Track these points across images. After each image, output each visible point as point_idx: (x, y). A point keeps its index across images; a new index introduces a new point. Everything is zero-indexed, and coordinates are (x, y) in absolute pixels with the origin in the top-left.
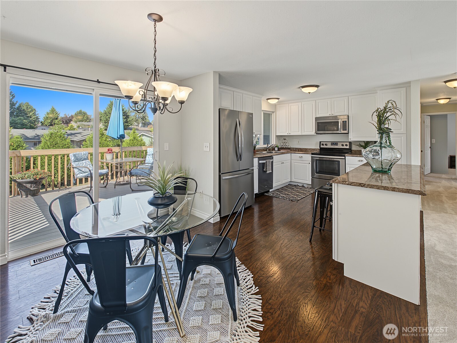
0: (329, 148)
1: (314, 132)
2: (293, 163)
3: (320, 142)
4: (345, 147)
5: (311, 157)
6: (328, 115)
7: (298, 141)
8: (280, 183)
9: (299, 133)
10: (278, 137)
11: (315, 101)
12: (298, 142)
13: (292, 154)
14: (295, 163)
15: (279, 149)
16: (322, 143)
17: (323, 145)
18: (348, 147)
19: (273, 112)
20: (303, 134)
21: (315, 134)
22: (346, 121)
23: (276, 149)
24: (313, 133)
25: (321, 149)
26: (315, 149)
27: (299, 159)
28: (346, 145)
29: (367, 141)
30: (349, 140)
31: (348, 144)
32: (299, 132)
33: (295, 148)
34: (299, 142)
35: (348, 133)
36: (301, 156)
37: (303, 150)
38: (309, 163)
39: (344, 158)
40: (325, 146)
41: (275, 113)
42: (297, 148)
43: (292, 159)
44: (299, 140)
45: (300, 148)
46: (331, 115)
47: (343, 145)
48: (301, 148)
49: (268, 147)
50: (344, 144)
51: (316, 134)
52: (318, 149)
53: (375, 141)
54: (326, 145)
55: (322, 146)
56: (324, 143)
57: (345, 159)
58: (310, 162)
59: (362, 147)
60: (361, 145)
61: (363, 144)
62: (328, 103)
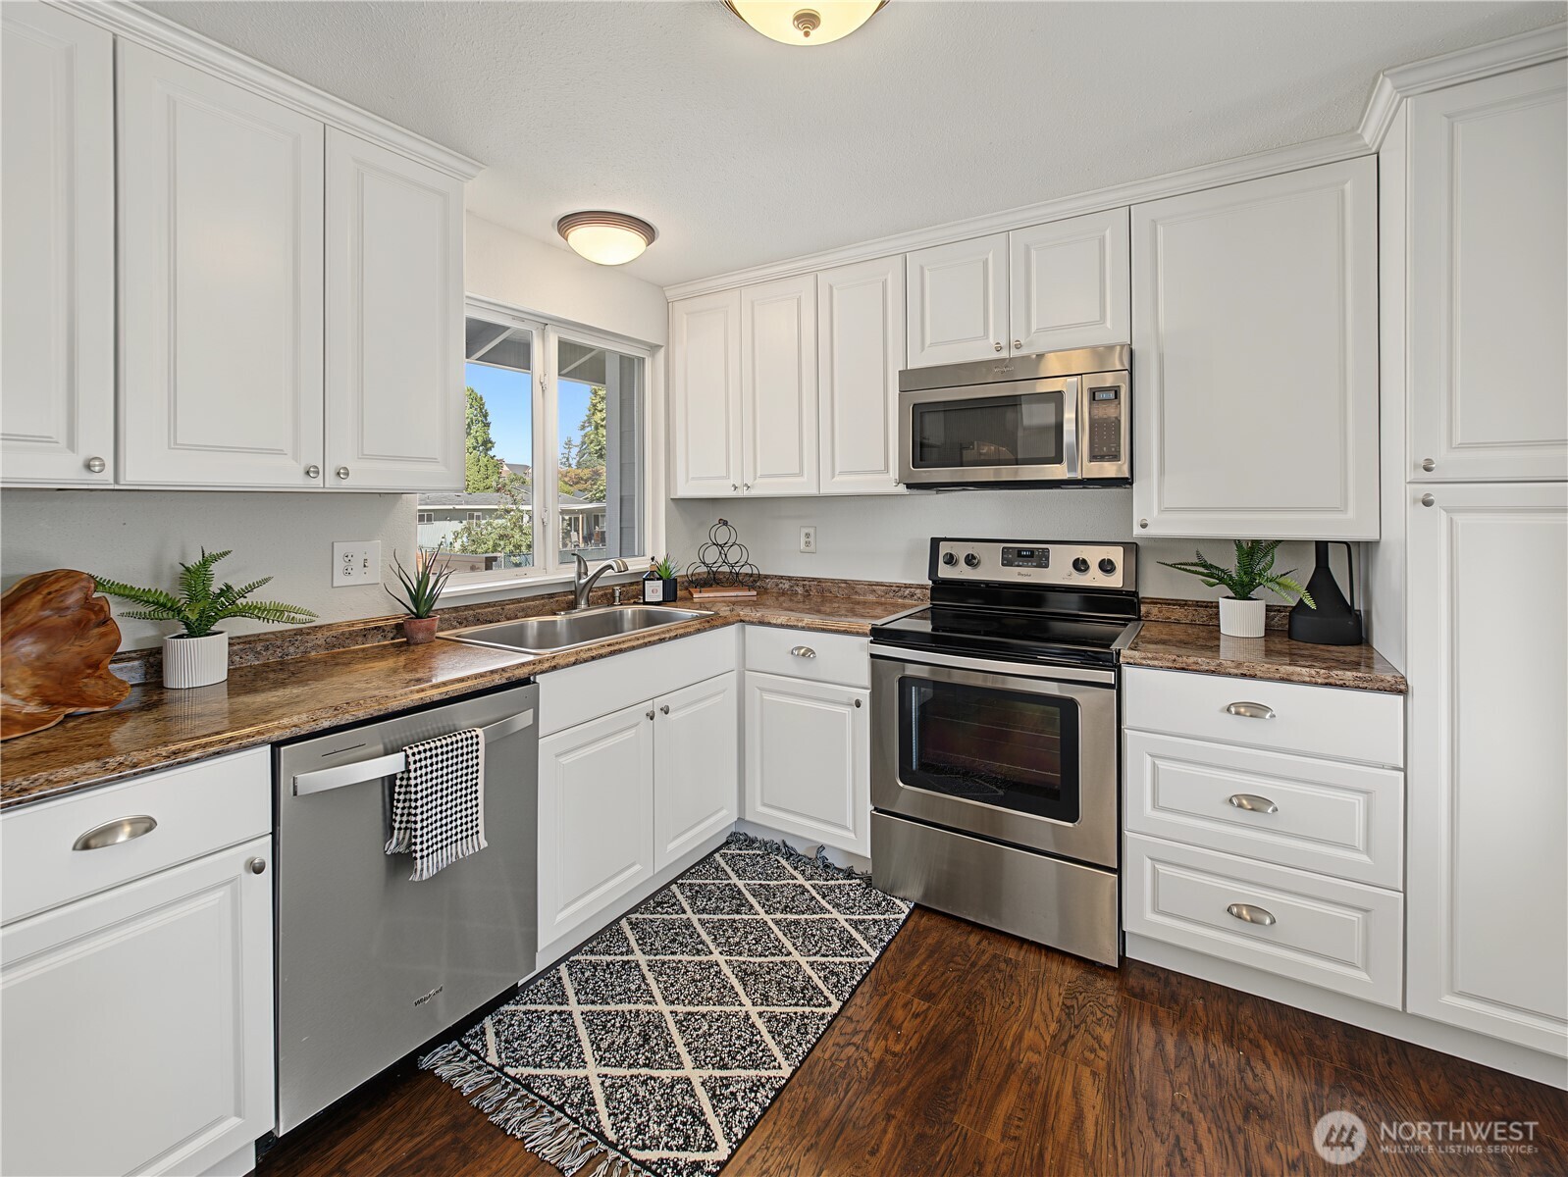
0: (987, 583)
1: (894, 472)
2: (753, 697)
3: (935, 543)
4: (1094, 579)
5: (867, 659)
6: (983, 352)
7: (808, 535)
8: (637, 873)
9: (804, 486)
10: (687, 507)
11: (899, 259)
12: (803, 539)
13: (748, 628)
14: (767, 697)
15: (673, 591)
16: (944, 549)
17: (951, 560)
18: (1115, 581)
19: (654, 348)
20: (825, 490)
21: (902, 489)
22: (1116, 391)
23: (654, 590)
24: (888, 482)
25: (942, 589)
26: (907, 586)
27: (791, 666)
28: (1107, 566)
29: (1253, 541)
30: (1137, 531)
31: (1116, 555)
32: (801, 474)
33: (790, 579)
34: (811, 539)
35: (1126, 482)
36: (809, 650)
37: (834, 590)
38: (858, 704)
39: (1109, 677)
40: (962, 572)
41: (662, 351)
42: (797, 579)
43: (747, 666)
44: (811, 531)
45: (814, 579)
46: (1004, 354)
47: (1080, 565)
48: (819, 580)
49: (583, 581)
50: (1094, 555)
51: (909, 486)
52: (922, 587)
53: (1318, 543)
54: (971, 561)
55: (945, 572)
56: (961, 551)
57: (1118, 686)
58: (865, 696)
59: (1221, 581)
60: (1205, 565)
61: (1231, 564)
62: (986, 263)
